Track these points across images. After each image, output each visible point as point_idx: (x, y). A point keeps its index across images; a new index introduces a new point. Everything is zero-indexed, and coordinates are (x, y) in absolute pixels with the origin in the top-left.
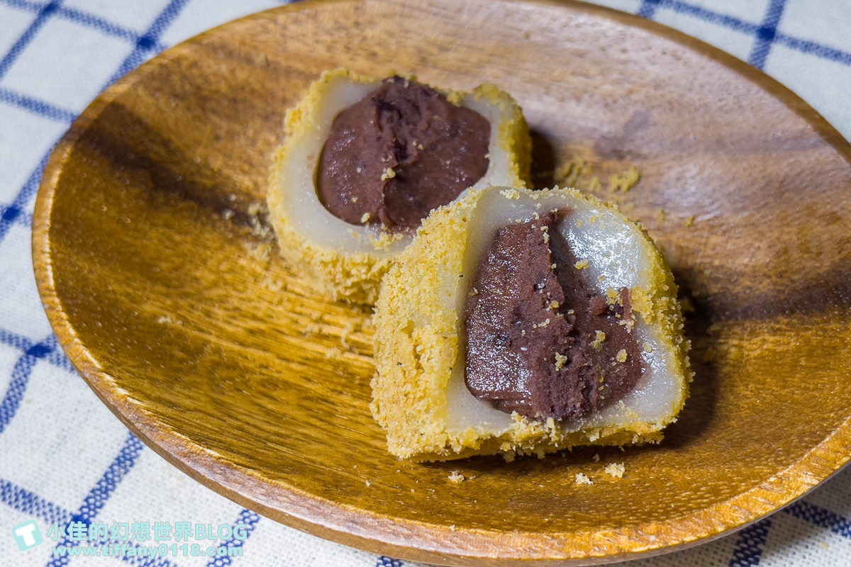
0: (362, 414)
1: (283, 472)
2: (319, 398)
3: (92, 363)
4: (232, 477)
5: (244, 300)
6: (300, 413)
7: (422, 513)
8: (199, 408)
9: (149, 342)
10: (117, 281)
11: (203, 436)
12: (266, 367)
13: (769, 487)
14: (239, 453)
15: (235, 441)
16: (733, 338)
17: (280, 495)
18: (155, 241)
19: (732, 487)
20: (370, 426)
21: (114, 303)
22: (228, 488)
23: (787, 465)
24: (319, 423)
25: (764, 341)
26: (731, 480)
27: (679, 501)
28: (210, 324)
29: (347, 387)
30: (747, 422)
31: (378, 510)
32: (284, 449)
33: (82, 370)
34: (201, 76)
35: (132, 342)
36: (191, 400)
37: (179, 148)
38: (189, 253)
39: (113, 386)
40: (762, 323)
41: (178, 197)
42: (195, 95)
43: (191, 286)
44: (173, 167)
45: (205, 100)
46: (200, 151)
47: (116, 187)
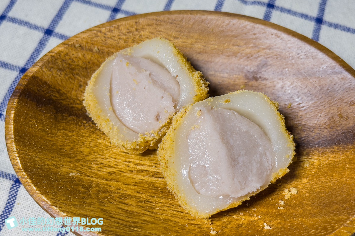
0: (165, 206)
2: (145, 201)
3: (46, 202)
5: (103, 158)
6: (139, 209)
9: (68, 186)
10: (48, 159)
12: (120, 189)
13: (347, 225)
15: (117, 230)
16: (315, 156)
18: (61, 138)
19: (332, 226)
20: (170, 211)
21: (49, 170)
23: (353, 215)
24: (148, 213)
25: (329, 156)
26: (330, 223)
28: (92, 172)
29: (156, 194)
30: (330, 194)
32: (138, 230)
33: (42, 206)
34: (70, 59)
35: (61, 188)
36: (93, 212)
37: (64, 92)
38: (76, 140)
39: (58, 212)
40: (326, 149)
41: (67, 115)
42: (68, 68)
43: (80, 156)
44: (63, 102)
45: (73, 69)
46: (74, 93)
47: (39, 115)
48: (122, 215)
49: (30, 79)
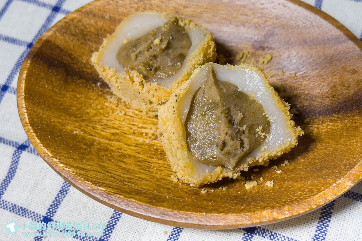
0: (162, 166)
1: (132, 195)
2: (144, 161)
3: (48, 154)
4: (111, 199)
5: (108, 120)
6: (136, 168)
7: (191, 208)
8: (94, 169)
9: (70, 142)
10: (55, 117)
11: (97, 181)
12: (121, 149)
13: (333, 188)
14: (113, 188)
15: (111, 183)
16: (315, 124)
17: (132, 205)
18: (69, 98)
19: (318, 189)
20: (166, 171)
21: (54, 127)
22: (110, 203)
23: (340, 178)
24: (145, 172)
25: (328, 125)
26: (317, 186)
27: (297, 196)
28: (95, 132)
29: (155, 155)
30: (323, 160)
31: (173, 208)
32: (131, 184)
33: (44, 157)
34: (83, 25)
35: (63, 143)
36: (91, 166)
37: (75, 57)
38: (83, 102)
39: (57, 163)
40: (327, 117)
41: (77, 78)
42: (81, 34)
43: (86, 116)
44: (74, 66)
45: (85, 35)
46: (85, 57)
47: (50, 76)
48: (118, 171)
49: (44, 42)
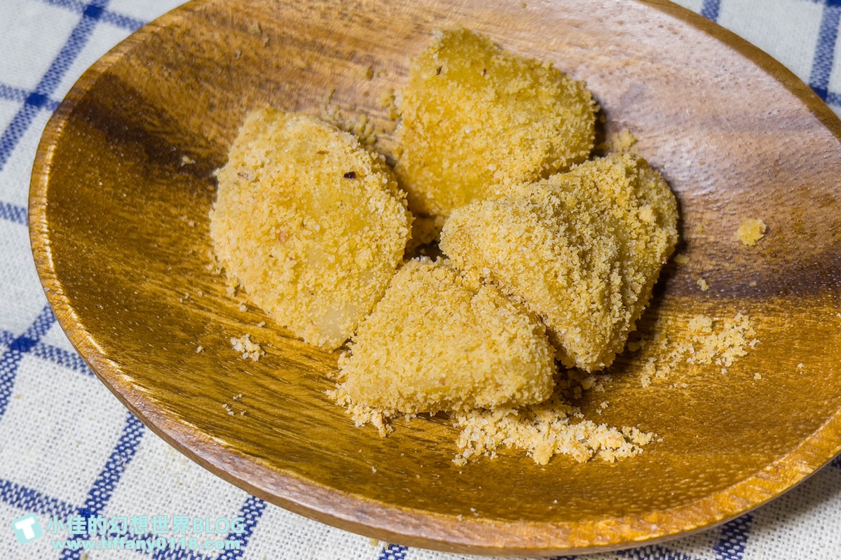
1: (291, 460)
2: (320, 376)
3: (95, 348)
4: (241, 466)
6: (302, 393)
7: (430, 502)
8: (203, 392)
9: (150, 323)
10: (115, 259)
11: (210, 422)
13: (765, 475)
14: (246, 441)
15: (241, 427)
17: (289, 485)
18: (152, 216)
19: (729, 475)
21: (114, 283)
22: (238, 477)
23: (782, 454)
25: (758, 320)
26: (728, 467)
27: (678, 488)
28: (210, 300)
30: (743, 406)
31: (387, 500)
32: (290, 434)
33: (85, 356)
34: (193, 43)
35: (134, 324)
36: (195, 385)
37: (172, 117)
38: (185, 226)
39: (118, 373)
40: (756, 302)
41: (172, 169)
42: (188, 64)
43: (189, 261)
44: (167, 138)
45: (199, 68)
46: (194, 120)
47: (111, 160)
48: (260, 399)
49: (99, 79)
